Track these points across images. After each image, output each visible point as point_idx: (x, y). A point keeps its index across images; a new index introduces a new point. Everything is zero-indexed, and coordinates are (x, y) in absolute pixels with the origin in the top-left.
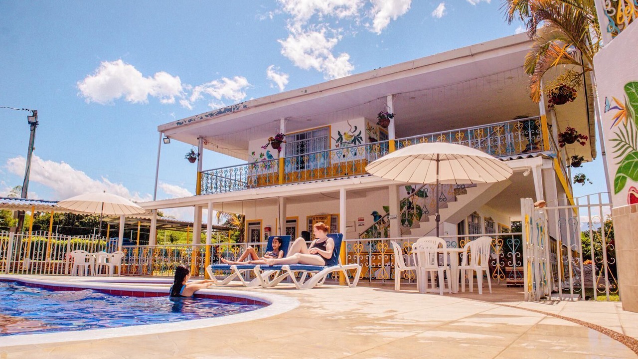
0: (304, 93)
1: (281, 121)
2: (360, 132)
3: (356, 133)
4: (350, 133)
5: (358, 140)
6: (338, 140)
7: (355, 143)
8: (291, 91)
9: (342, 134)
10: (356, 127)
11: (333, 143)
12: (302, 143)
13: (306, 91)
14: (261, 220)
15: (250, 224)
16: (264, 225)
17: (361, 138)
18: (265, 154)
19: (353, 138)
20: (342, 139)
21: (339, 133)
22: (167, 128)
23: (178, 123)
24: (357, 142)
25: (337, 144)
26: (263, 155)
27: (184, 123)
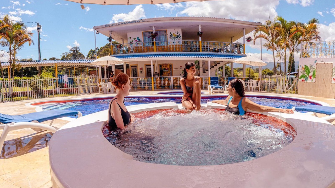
0: (172, 19)
1: (153, 27)
2: (180, 34)
3: (178, 34)
4: (175, 34)
5: (179, 37)
6: (170, 36)
7: (178, 38)
8: (166, 18)
9: (172, 34)
10: (178, 32)
11: (168, 37)
12: (154, 36)
13: (173, 18)
14: (138, 65)
15: (132, 66)
16: (139, 67)
17: (180, 36)
18: (136, 38)
19: (177, 36)
20: (172, 36)
21: (171, 33)
22: (99, 27)
23: (105, 26)
24: (179, 38)
25: (170, 37)
26: (135, 39)
27: (109, 26)
